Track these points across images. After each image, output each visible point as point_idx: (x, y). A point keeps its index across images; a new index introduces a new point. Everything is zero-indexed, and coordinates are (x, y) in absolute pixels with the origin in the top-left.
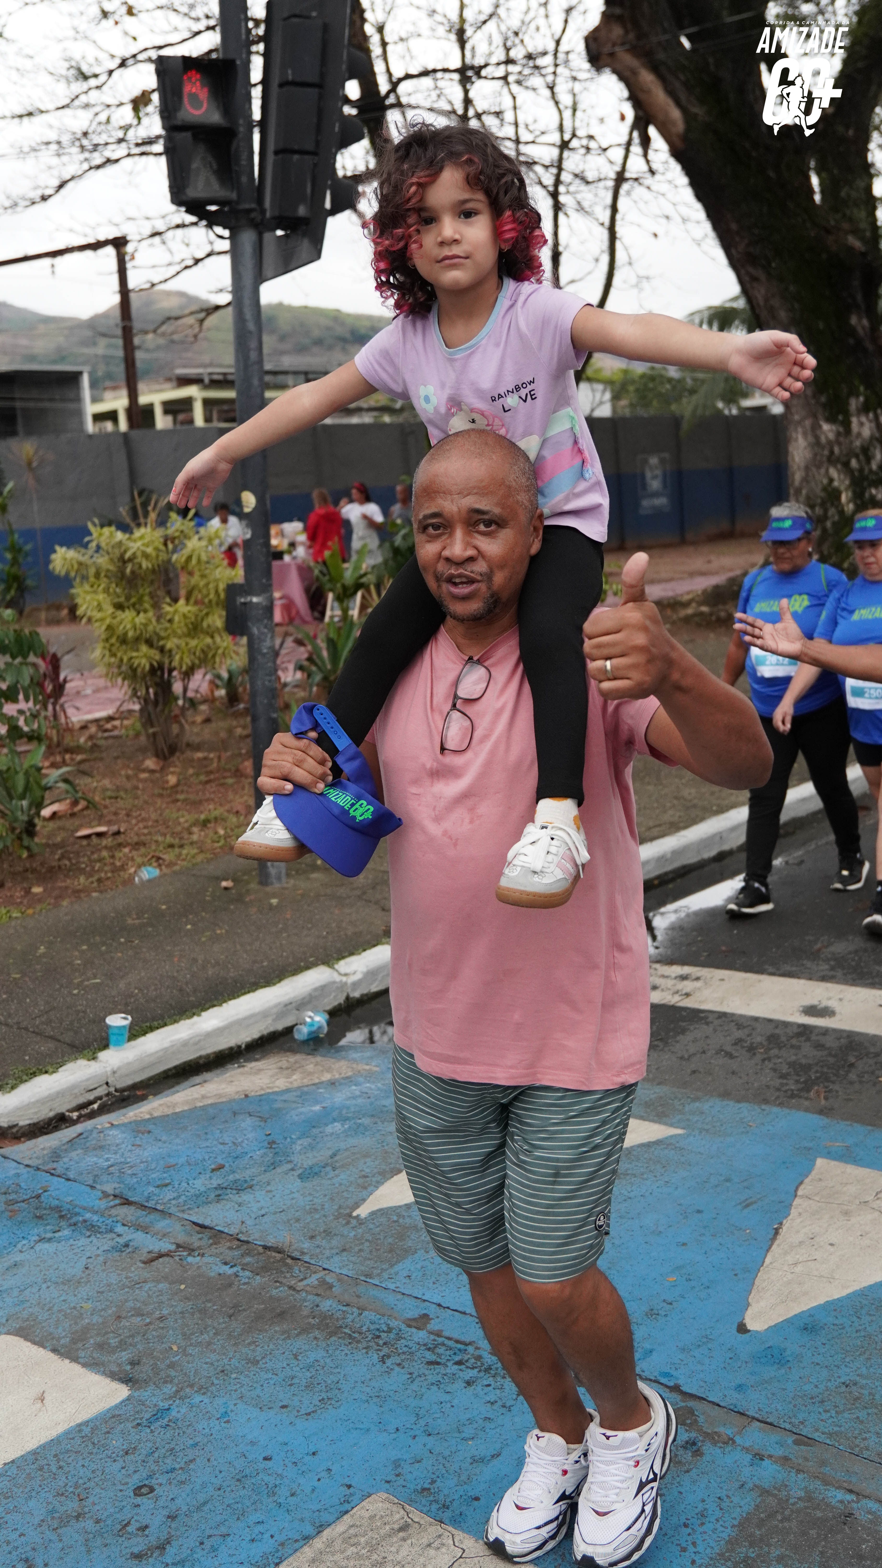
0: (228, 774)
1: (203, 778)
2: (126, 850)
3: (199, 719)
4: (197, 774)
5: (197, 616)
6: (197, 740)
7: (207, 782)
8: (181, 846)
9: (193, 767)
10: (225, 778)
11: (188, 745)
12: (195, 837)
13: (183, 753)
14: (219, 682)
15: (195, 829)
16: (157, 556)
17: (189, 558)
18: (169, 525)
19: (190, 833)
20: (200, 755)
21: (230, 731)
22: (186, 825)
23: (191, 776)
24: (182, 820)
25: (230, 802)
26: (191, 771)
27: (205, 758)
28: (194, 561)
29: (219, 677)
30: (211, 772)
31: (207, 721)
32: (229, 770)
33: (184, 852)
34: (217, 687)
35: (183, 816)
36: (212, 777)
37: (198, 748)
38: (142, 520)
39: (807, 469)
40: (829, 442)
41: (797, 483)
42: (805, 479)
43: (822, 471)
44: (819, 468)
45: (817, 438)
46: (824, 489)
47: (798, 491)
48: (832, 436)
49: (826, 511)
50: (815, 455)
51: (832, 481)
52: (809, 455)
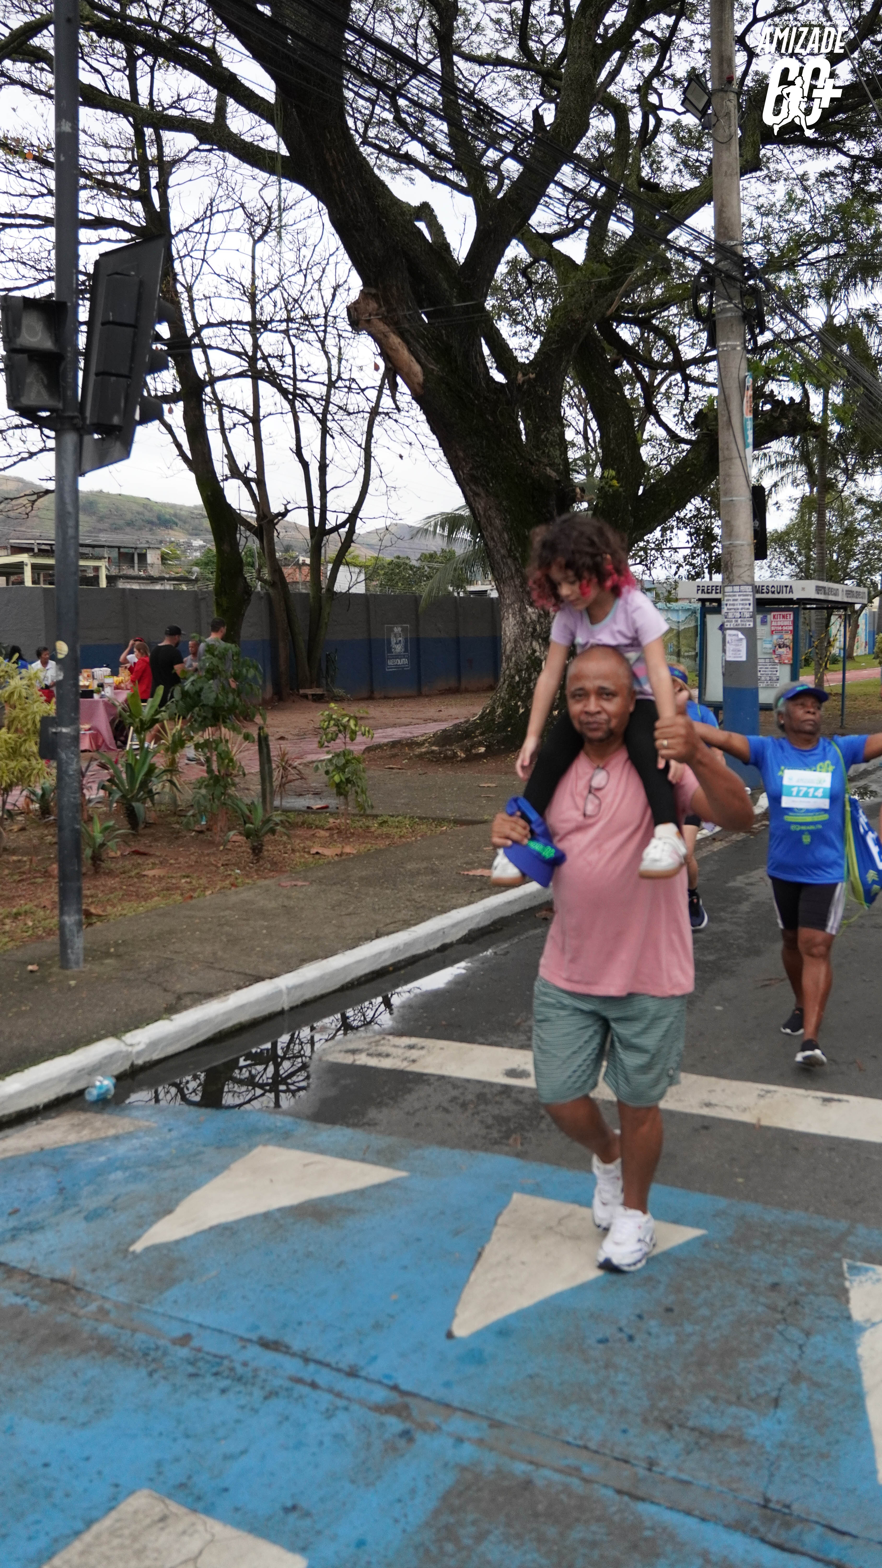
0: (38, 875)
1: (16, 877)
3: (15, 828)
4: (12, 874)
5: (16, 742)
6: (13, 845)
7: (20, 881)
9: (8, 868)
10: (35, 878)
11: (5, 849)
12: (7, 928)
13: (1, 856)
14: (33, 798)
17: (12, 694)
19: (4, 924)
20: (15, 858)
22: (1, 917)
23: (7, 875)
25: (38, 898)
26: (6, 872)
27: (19, 861)
28: (16, 697)
29: (33, 793)
30: (24, 873)
31: (23, 829)
32: (39, 871)
34: (32, 801)
36: (24, 877)
37: (13, 852)
39: (515, 641)
40: (532, 622)
41: (508, 652)
42: (514, 649)
43: (527, 644)
44: (525, 641)
45: (524, 618)
46: (529, 658)
47: (509, 658)
48: (534, 617)
49: (530, 675)
50: (522, 631)
51: (534, 651)
52: (517, 631)
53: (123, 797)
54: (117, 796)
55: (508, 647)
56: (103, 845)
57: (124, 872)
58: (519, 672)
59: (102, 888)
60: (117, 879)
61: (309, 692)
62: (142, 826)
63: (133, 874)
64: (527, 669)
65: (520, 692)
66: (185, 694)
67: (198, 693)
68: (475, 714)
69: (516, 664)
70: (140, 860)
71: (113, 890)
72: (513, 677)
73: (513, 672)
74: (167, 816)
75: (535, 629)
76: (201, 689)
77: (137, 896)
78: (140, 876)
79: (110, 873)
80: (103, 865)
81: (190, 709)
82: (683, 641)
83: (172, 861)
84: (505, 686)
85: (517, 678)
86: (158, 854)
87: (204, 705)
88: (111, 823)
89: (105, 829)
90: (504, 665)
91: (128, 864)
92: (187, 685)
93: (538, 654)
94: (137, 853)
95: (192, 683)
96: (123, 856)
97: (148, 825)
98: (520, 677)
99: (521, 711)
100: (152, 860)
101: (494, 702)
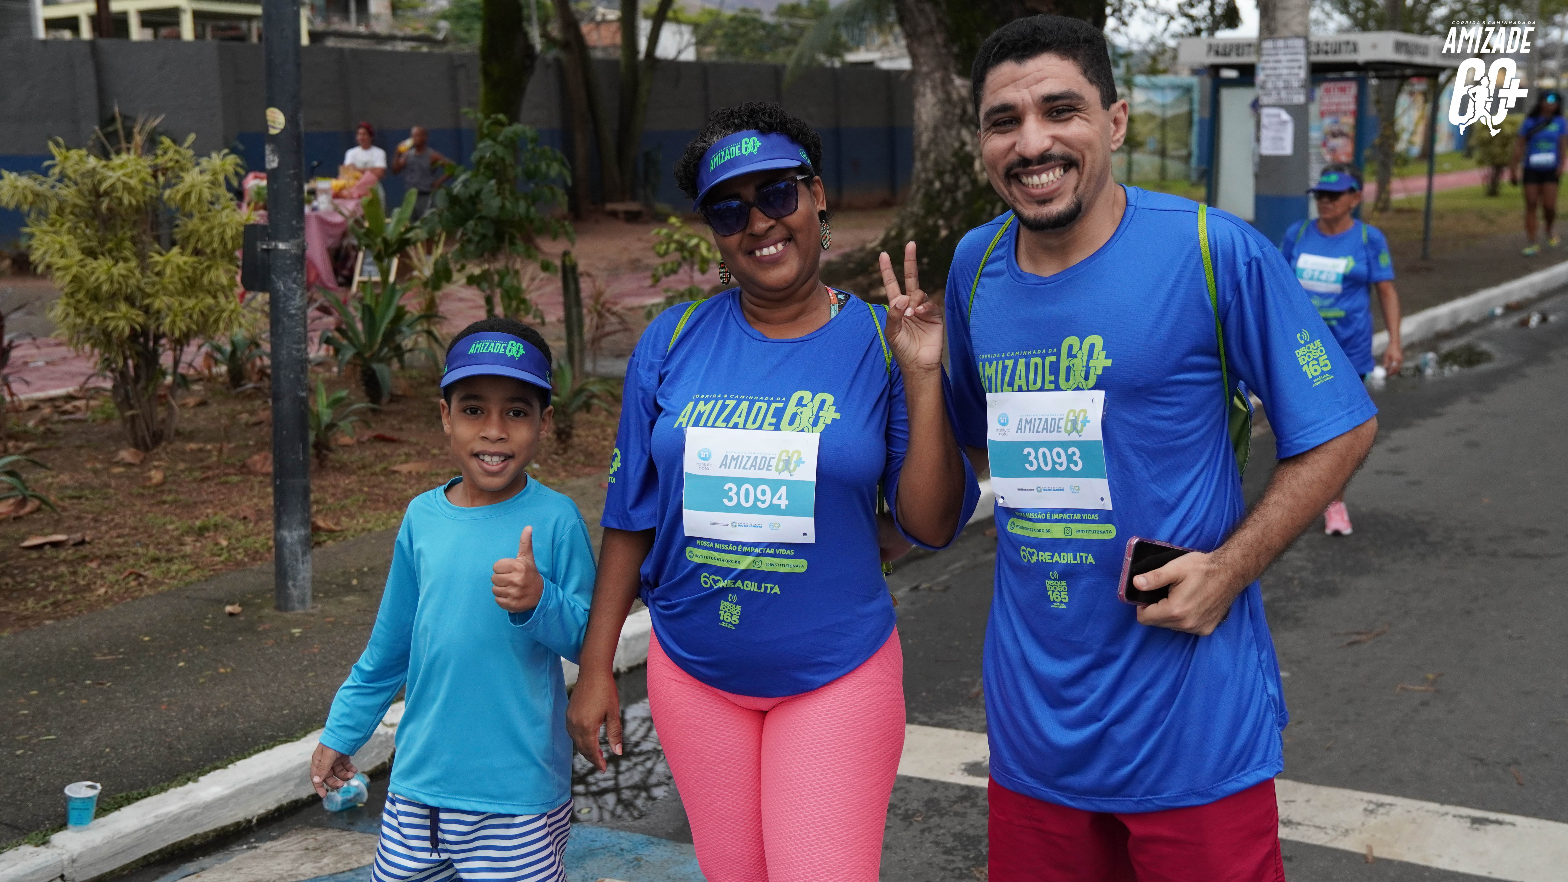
0: (232, 471)
1: (197, 474)
2: (93, 565)
3: (191, 401)
4: (190, 470)
5: (195, 269)
6: (188, 427)
7: (203, 480)
8: (170, 560)
9: (183, 460)
10: (227, 475)
11: (178, 433)
12: (188, 549)
13: (170, 443)
14: (218, 356)
15: (188, 539)
16: (144, 190)
17: (188, 195)
18: (160, 152)
19: (182, 544)
20: (193, 446)
21: (233, 417)
22: (176, 533)
23: (183, 471)
24: (170, 527)
25: (234, 505)
26: (182, 466)
27: (200, 450)
28: (193, 199)
29: (219, 349)
30: (209, 468)
31: (203, 403)
32: (233, 465)
33: (174, 567)
34: (216, 362)
35: (171, 523)
36: (210, 473)
37: (191, 437)
38: (124, 145)
39: (936, 129)
40: (962, 100)
41: (924, 146)
42: (933, 142)
43: (954, 133)
44: (949, 127)
45: (948, 94)
46: (955, 154)
47: (925, 155)
48: (964, 92)
49: (957, 179)
50: (946, 113)
51: (963, 144)
52: (938, 114)
53: (359, 355)
54: (349, 354)
55: (925, 138)
56: (331, 426)
57: (364, 467)
58: (940, 174)
59: (331, 490)
60: (354, 477)
61: (620, 207)
62: (385, 399)
63: (378, 469)
64: (953, 172)
65: (942, 205)
66: (454, 200)
67: (475, 199)
68: (876, 238)
69: (936, 163)
70: (386, 450)
71: (348, 493)
72: (930, 183)
73: (931, 175)
74: (422, 385)
75: (964, 111)
76: (478, 193)
77: (386, 501)
78: (389, 473)
79: (342, 469)
80: (332, 456)
81: (461, 221)
82: (1171, 134)
83: (435, 451)
84: (920, 196)
85: (937, 185)
86: (413, 439)
87: (481, 218)
88: (344, 393)
89: (336, 404)
90: (918, 165)
91: (368, 454)
92: (457, 187)
93: (969, 148)
94: (381, 438)
95: (465, 184)
96: (360, 443)
97: (394, 398)
98: (942, 182)
99: (944, 233)
100: (406, 450)
101: (903, 220)
